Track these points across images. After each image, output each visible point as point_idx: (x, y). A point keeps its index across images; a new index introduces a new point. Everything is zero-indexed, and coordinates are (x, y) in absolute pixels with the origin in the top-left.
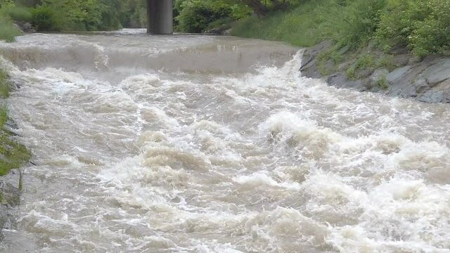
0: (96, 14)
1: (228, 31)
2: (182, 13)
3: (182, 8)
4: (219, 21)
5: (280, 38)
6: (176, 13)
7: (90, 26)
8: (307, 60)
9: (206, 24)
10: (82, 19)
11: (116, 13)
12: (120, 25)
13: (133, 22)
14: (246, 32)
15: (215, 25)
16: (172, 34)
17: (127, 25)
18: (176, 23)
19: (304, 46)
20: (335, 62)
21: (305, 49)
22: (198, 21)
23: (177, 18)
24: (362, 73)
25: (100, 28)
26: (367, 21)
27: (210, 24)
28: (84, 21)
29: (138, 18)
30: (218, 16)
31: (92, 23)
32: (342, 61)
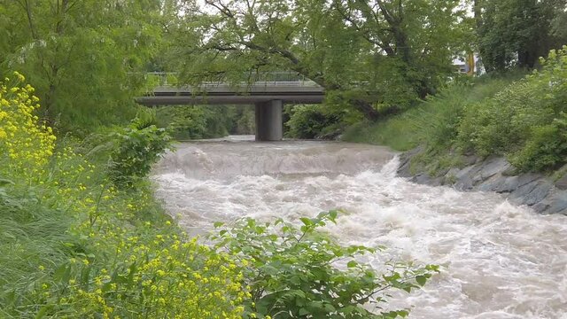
0: (201, 121)
1: (340, 136)
2: (294, 118)
3: (293, 113)
4: (333, 126)
5: (385, 143)
6: (286, 118)
7: (194, 134)
8: (404, 161)
9: (320, 128)
10: (186, 127)
11: (223, 119)
12: (226, 132)
13: (241, 128)
14: (355, 137)
15: (329, 130)
16: (281, 140)
17: (234, 132)
18: (286, 129)
19: (401, 150)
20: (425, 164)
21: (401, 153)
22: (311, 126)
23: (288, 123)
25: (204, 136)
27: (324, 129)
28: (189, 129)
29: (246, 122)
30: (332, 120)
31: (196, 131)
32: (430, 162)
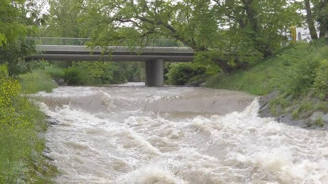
0: (109, 72)
1: (203, 84)
2: (170, 71)
3: (170, 68)
4: (197, 77)
5: (241, 89)
6: (166, 71)
7: (104, 81)
8: (263, 104)
9: (188, 79)
10: (99, 76)
11: (124, 72)
12: (126, 80)
13: (136, 78)
14: (216, 84)
15: (194, 79)
16: (163, 86)
17: (131, 80)
18: (166, 78)
19: (260, 95)
20: (283, 107)
21: (260, 97)
22: (182, 76)
23: (167, 75)
24: (304, 114)
25: (112, 82)
26: (306, 77)
27: (191, 79)
28: (101, 77)
29: (139, 75)
30: (196, 73)
31: (107, 79)
32: (288, 105)
